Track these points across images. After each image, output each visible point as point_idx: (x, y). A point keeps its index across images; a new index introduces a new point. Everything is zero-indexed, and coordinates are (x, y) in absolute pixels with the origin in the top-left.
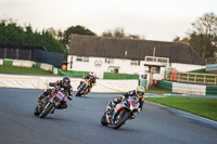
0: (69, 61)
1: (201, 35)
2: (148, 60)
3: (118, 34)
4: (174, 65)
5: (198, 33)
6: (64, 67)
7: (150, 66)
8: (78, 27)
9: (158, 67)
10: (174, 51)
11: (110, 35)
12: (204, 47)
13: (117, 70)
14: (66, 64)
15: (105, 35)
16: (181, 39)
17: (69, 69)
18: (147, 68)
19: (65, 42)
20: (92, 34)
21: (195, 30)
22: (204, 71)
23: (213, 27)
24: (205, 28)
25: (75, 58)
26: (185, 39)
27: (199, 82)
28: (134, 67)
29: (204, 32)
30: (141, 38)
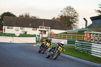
0: (4, 28)
1: (65, 16)
2: (40, 28)
3: (26, 16)
4: (52, 30)
5: (64, 15)
6: (1, 31)
7: (41, 31)
8: (8, 13)
9: (45, 31)
10: (52, 24)
11: (23, 16)
12: (66, 22)
13: (26, 33)
14: (2, 30)
15: (20, 16)
16: (56, 18)
17: (3, 32)
18: (40, 32)
19: (2, 19)
20: (14, 16)
21: (62, 14)
22: (66, 33)
23: (70, 12)
24: (67, 13)
25: (6, 27)
26: (58, 18)
27: (64, 38)
28: (34, 31)
29: (66, 15)
30: (37, 18)
